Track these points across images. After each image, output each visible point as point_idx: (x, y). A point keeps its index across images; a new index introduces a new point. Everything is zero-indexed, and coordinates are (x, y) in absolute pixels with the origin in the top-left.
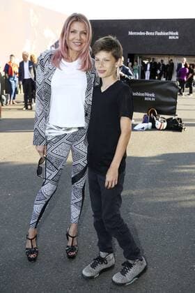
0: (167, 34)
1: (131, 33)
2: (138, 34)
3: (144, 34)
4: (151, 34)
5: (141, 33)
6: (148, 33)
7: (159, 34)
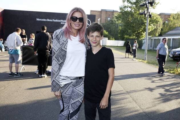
0: (60, 21)
1: (38, 19)
2: (42, 20)
3: (46, 20)
4: (51, 20)
5: (44, 20)
6: (48, 20)
7: (55, 21)
